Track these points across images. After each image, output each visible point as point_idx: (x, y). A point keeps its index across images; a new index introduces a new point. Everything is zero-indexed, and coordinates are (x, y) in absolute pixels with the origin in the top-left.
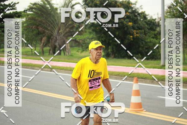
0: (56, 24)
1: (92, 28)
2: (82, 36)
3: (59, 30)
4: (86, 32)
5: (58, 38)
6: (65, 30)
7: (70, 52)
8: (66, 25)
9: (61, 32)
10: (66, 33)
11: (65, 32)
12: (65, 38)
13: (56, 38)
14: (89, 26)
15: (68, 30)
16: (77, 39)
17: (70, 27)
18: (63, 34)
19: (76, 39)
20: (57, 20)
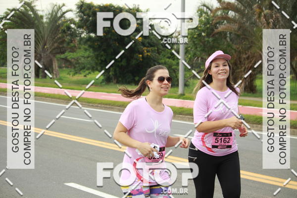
0: (41, 37)
1: (89, 43)
2: (75, 54)
3: (45, 45)
4: (80, 48)
5: (42, 56)
6: (53, 45)
7: (59, 75)
8: (54, 38)
9: (47, 48)
10: (54, 49)
11: (53, 47)
12: (51, 56)
13: (41, 55)
14: (84, 40)
15: (56, 45)
16: (68, 57)
17: (59, 41)
18: (49, 51)
19: (66, 57)
20: (42, 32)
